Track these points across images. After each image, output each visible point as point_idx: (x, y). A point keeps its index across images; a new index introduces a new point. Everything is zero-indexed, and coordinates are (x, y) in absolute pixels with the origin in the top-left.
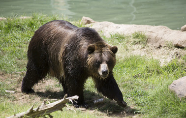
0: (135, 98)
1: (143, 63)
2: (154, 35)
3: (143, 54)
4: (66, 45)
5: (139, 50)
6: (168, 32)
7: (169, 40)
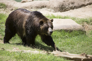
0: (2, 33)
1: (5, 17)
2: (9, 4)
3: (4, 13)
4: (26, 20)
5: (3, 11)
6: (15, 3)
7: (16, 6)
